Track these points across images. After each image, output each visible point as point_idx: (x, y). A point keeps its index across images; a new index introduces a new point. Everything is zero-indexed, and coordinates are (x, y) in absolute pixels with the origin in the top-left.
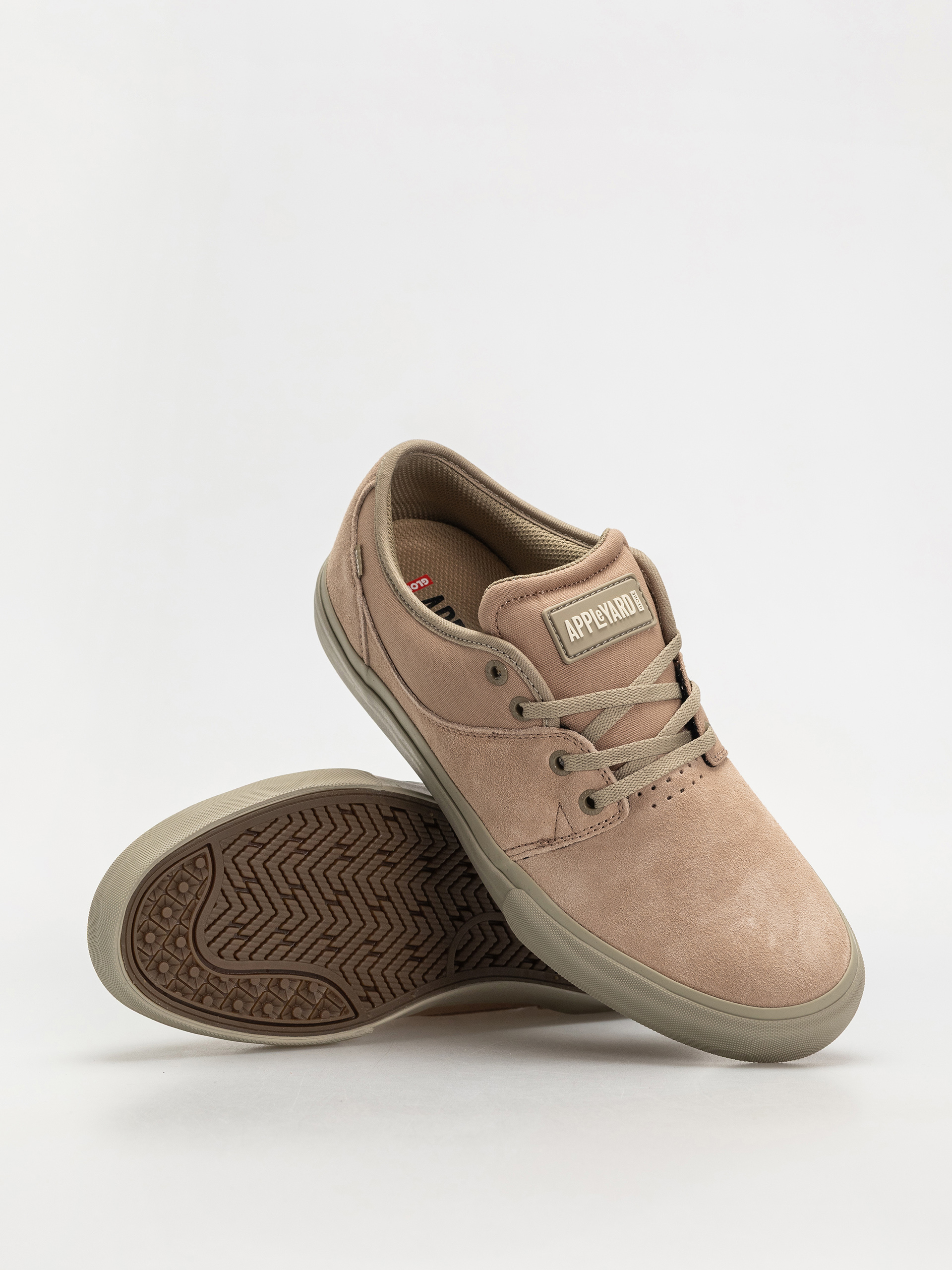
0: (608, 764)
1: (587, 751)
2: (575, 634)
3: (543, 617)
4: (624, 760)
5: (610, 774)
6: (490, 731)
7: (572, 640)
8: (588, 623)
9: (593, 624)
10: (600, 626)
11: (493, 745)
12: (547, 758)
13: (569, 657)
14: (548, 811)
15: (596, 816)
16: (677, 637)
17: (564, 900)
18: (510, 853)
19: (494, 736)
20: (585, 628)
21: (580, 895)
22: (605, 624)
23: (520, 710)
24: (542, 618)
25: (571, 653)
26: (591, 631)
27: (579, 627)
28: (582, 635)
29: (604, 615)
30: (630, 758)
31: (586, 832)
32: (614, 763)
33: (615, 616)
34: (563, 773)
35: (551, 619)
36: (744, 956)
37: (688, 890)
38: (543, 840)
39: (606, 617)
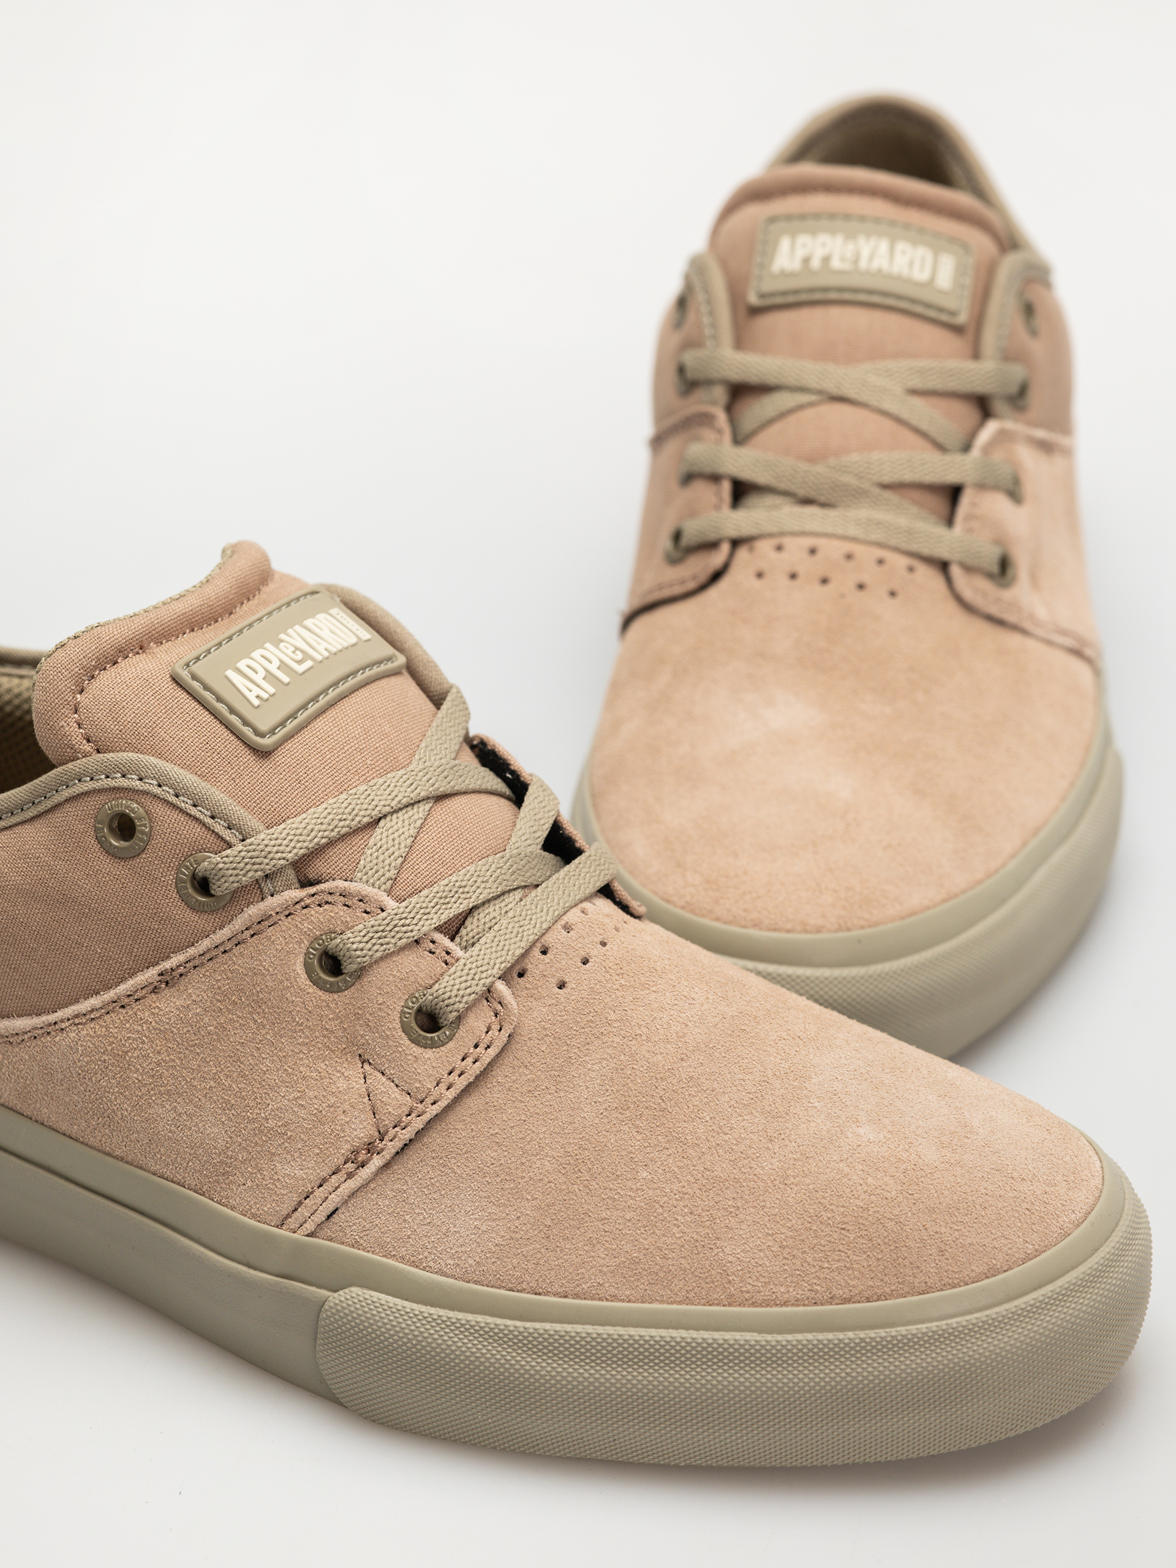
0: (433, 921)
1: (379, 911)
2: (257, 691)
3: (176, 680)
4: (462, 906)
5: (444, 940)
6: (151, 974)
7: (256, 702)
8: (273, 668)
9: (283, 666)
10: (300, 668)
11: (169, 1003)
12: (300, 969)
13: (263, 736)
14: (342, 1084)
15: (451, 1045)
16: (454, 690)
17: (452, 1257)
18: (292, 1222)
19: (168, 980)
20: (269, 676)
21: (484, 1228)
22: (309, 664)
23: (203, 885)
24: (174, 679)
25: (263, 727)
26: (286, 679)
27: (259, 678)
28: (272, 690)
29: (297, 649)
30: (472, 900)
31: (443, 1087)
32: (444, 918)
33: (321, 649)
34: (346, 981)
35: (194, 677)
36: (888, 1195)
37: (708, 1119)
38: (356, 1152)
39: (302, 652)
